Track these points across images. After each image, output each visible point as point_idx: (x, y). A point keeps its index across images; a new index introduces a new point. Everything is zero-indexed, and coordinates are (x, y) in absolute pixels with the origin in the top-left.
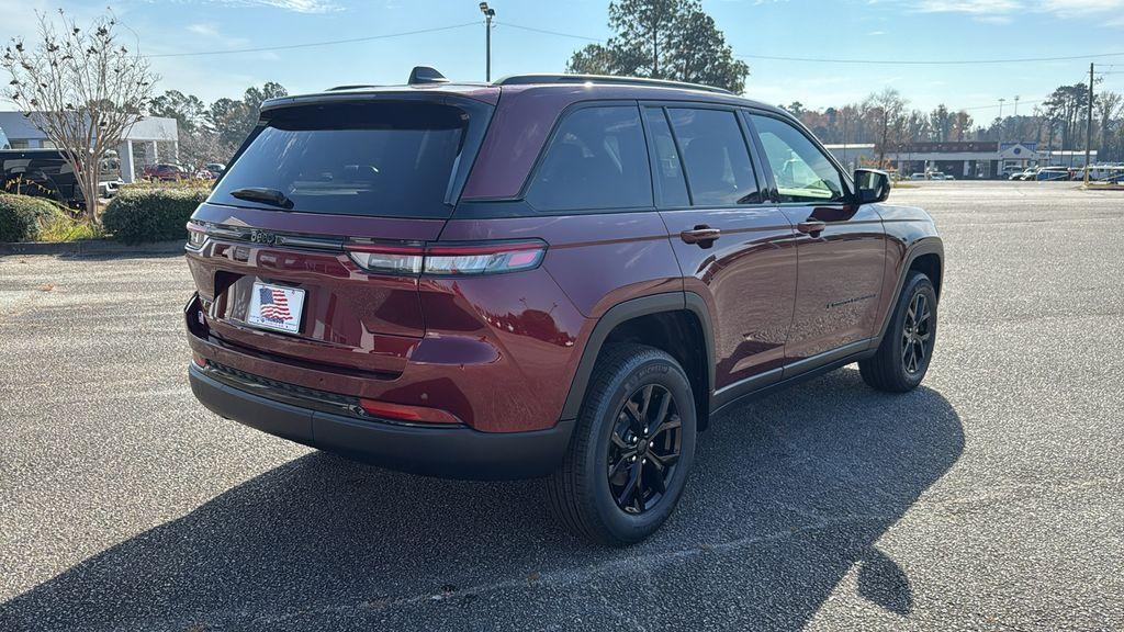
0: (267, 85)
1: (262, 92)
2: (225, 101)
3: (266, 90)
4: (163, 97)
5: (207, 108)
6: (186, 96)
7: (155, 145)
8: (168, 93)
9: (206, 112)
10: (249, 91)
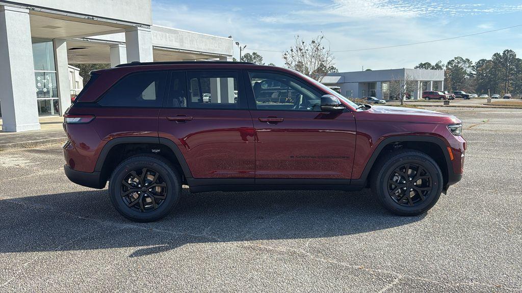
0: (505, 51)
1: (502, 54)
2: (483, 60)
3: (504, 53)
4: (453, 61)
5: (474, 64)
6: (464, 59)
7: (432, 82)
8: (456, 58)
9: (473, 66)
10: (495, 55)
